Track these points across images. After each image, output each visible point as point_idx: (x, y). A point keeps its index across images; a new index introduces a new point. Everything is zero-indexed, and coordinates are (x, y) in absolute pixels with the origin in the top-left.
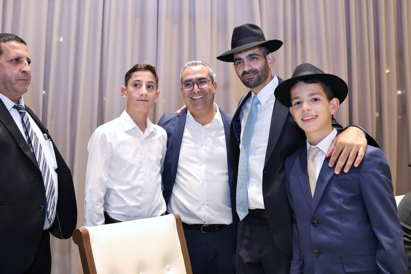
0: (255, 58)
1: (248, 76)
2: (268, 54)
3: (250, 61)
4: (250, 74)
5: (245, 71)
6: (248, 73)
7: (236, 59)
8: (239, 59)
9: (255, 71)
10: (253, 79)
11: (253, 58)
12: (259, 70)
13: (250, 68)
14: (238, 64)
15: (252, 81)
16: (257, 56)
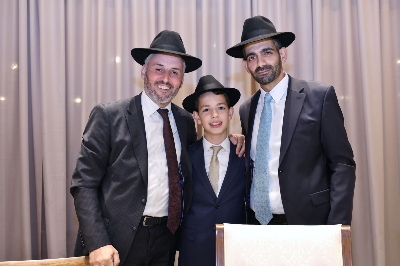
0: (269, 52)
1: (262, 72)
2: (280, 48)
3: (264, 56)
4: (265, 70)
5: (259, 67)
6: (263, 69)
7: (248, 54)
8: (252, 54)
9: (270, 67)
10: (267, 75)
11: (267, 53)
12: (273, 66)
13: (265, 64)
14: (251, 59)
15: (266, 77)
16: (271, 51)
